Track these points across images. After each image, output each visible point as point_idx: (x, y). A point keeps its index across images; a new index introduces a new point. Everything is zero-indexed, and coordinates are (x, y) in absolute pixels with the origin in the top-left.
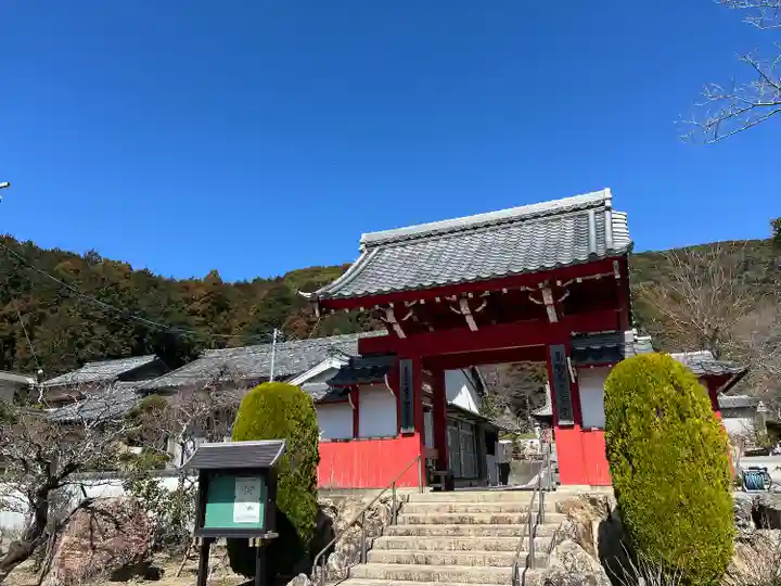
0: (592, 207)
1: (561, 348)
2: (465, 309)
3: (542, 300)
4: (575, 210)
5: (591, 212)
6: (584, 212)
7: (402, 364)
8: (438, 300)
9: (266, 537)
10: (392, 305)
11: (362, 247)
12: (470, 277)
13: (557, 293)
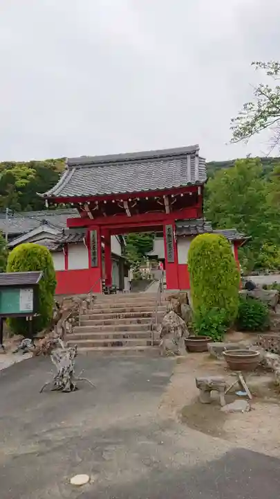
0: (190, 154)
1: (170, 226)
2: (126, 206)
3: (163, 203)
4: (182, 155)
5: (189, 156)
6: (185, 156)
7: (92, 233)
8: (113, 201)
9: (35, 315)
10: (89, 203)
11: (67, 166)
12: (131, 191)
13: (170, 200)
